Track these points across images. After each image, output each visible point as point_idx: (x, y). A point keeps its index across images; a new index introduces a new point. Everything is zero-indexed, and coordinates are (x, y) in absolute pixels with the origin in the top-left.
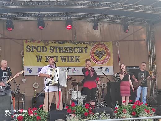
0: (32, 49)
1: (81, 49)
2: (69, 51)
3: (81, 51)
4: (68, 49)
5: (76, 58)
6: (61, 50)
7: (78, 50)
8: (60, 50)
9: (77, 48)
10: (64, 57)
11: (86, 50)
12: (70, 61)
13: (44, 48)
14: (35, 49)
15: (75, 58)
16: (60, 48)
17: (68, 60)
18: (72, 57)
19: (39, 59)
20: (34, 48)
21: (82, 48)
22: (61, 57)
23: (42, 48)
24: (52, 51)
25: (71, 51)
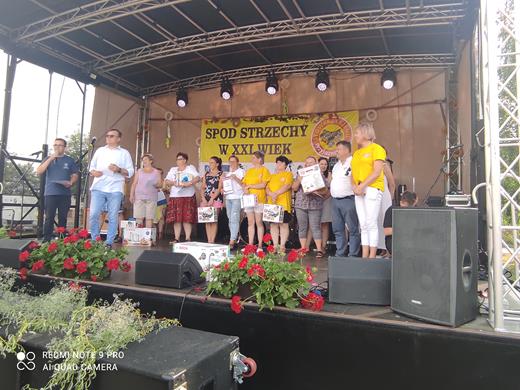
0: (214, 134)
1: (294, 129)
2: (272, 135)
3: (294, 133)
4: (272, 131)
5: (284, 147)
6: (260, 133)
8: (257, 134)
9: (288, 128)
10: (263, 145)
11: (304, 131)
13: (233, 131)
14: (218, 133)
16: (258, 131)
18: (278, 146)
21: (297, 127)
22: (259, 145)
23: (229, 131)
24: (244, 135)
25: (277, 135)
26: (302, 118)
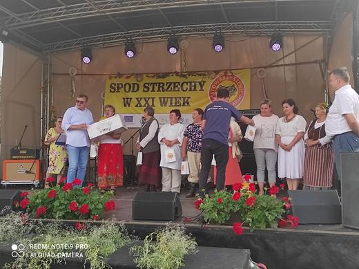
0: (118, 88)
1: (193, 84)
3: (193, 88)
5: (184, 100)
6: (161, 87)
7: (188, 86)
8: (159, 88)
10: (164, 98)
11: (201, 86)
12: (173, 104)
13: (136, 85)
15: (182, 99)
17: (171, 103)
19: (127, 103)
20: (120, 86)
22: (160, 98)
23: (132, 86)
25: (176, 89)
26: (200, 75)
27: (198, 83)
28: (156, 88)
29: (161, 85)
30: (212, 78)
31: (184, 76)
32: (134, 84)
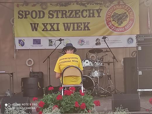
1: (91, 12)
2: (74, 16)
4: (74, 13)
7: (88, 13)
8: (62, 15)
9: (86, 11)
11: (99, 13)
12: (76, 29)
13: (42, 13)
14: (29, 14)
15: (83, 24)
16: (62, 13)
17: (74, 28)
18: (79, 24)
19: (35, 27)
20: (27, 13)
21: (93, 10)
22: (64, 24)
23: (38, 13)
24: (51, 16)
25: (78, 16)
26: (97, 4)
27: (95, 11)
28: (60, 15)
29: (64, 12)
30: (108, 7)
31: (84, 5)
32: (40, 11)
